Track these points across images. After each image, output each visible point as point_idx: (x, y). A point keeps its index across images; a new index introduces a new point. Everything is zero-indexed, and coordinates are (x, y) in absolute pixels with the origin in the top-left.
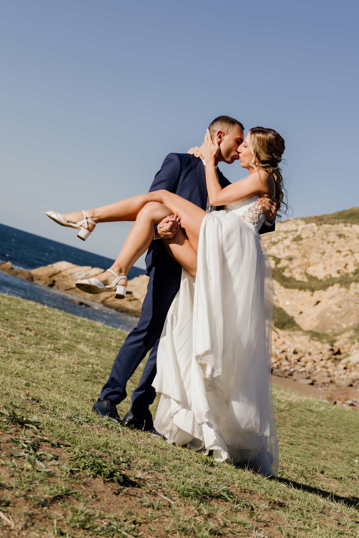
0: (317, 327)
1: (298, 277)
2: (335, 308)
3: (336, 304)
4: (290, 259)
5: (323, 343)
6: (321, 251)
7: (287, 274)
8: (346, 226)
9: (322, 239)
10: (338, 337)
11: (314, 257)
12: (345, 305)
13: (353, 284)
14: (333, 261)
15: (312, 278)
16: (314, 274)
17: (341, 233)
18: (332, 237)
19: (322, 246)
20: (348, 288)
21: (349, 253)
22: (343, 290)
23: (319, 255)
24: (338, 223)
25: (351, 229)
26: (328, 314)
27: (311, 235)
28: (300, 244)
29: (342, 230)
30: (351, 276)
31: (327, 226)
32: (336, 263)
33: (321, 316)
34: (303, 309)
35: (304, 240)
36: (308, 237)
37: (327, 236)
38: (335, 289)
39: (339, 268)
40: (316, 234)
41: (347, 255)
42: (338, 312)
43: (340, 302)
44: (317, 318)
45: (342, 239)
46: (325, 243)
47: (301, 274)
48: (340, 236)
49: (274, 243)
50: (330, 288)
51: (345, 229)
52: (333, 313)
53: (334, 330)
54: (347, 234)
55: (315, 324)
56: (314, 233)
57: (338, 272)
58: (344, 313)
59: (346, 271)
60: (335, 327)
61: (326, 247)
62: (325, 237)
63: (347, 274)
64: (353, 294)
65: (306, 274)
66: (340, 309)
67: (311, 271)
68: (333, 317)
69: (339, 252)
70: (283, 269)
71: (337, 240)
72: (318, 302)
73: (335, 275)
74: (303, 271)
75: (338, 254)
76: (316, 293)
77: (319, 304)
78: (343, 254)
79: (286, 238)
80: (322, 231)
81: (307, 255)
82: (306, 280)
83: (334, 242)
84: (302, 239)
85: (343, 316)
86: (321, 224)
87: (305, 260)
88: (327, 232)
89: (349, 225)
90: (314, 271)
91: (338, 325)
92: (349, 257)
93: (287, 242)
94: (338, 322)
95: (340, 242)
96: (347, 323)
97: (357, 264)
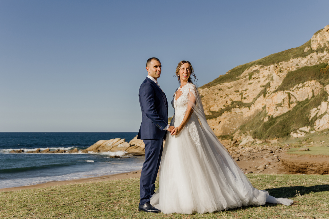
0: (223, 133)
1: (207, 114)
2: (228, 122)
3: (228, 121)
5: (228, 140)
6: (214, 99)
8: (221, 85)
9: (212, 94)
10: (234, 135)
11: (211, 103)
12: (232, 120)
13: (232, 109)
14: (220, 101)
15: (213, 112)
16: (214, 110)
17: (220, 88)
18: (216, 91)
19: (213, 97)
20: (231, 112)
21: (226, 96)
22: (229, 113)
23: (213, 101)
24: (217, 85)
25: (223, 85)
26: (226, 126)
27: (207, 93)
28: (203, 99)
29: (220, 87)
30: (230, 106)
31: (213, 87)
32: (222, 102)
33: (223, 128)
34: (214, 127)
35: (204, 97)
36: (206, 95)
37: (214, 91)
38: (225, 114)
39: (224, 104)
40: (209, 92)
41: (225, 97)
42: (230, 124)
43: (229, 119)
44: (222, 129)
45: (221, 91)
46: (214, 95)
47: (208, 112)
48: (220, 90)
50: (223, 114)
51: (221, 86)
52: (228, 125)
53: (231, 132)
54: (222, 88)
55: (221, 132)
56: (208, 92)
57: (224, 106)
58: (233, 123)
59: (227, 104)
60: (231, 131)
61: (215, 96)
62: (213, 92)
63: (228, 106)
64: (234, 114)
65: (210, 111)
66: (230, 122)
67: (212, 109)
68: (228, 126)
69: (221, 97)
71: (219, 92)
72: (220, 122)
73: (223, 108)
74: (208, 110)
75: (221, 98)
76: (218, 118)
77: (220, 123)
78: (224, 97)
80: (211, 90)
81: (208, 103)
82: (211, 114)
83: (218, 94)
84: (203, 96)
85: (233, 125)
86: (210, 87)
87: (208, 105)
88: (213, 90)
89: (222, 84)
90: (213, 109)
91: (232, 129)
92: (227, 98)
94: (231, 128)
95: (220, 93)
96: (236, 127)
97: (231, 100)
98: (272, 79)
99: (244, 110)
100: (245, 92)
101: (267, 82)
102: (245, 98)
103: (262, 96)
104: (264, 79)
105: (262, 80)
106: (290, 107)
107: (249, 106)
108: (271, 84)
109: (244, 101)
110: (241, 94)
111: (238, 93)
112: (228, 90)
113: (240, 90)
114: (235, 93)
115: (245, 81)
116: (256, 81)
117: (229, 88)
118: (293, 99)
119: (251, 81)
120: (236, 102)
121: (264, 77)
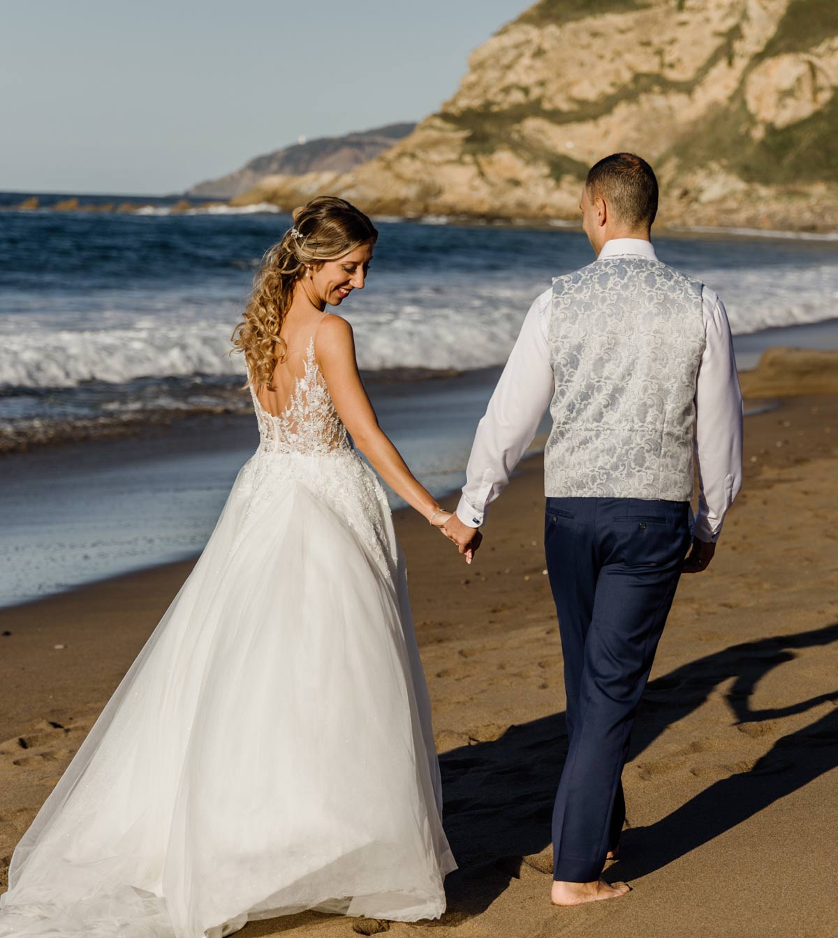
1: (564, 106)
2: (634, 135)
3: (633, 129)
4: (542, 84)
6: (578, 62)
7: (547, 106)
8: (595, 19)
9: (574, 45)
11: (572, 73)
12: (645, 127)
13: (641, 97)
14: (599, 71)
15: (583, 103)
16: (582, 97)
17: (594, 30)
18: (585, 38)
19: (575, 55)
20: (638, 103)
22: (634, 108)
23: (577, 68)
24: (583, 18)
25: (603, 22)
27: (556, 44)
28: (546, 60)
29: (593, 26)
30: (631, 86)
31: (571, 26)
32: (606, 74)
35: (549, 53)
36: (554, 48)
37: (577, 38)
38: (622, 110)
39: (610, 79)
40: (562, 41)
41: (612, 60)
42: (640, 139)
43: (637, 124)
45: (599, 38)
47: (565, 100)
48: (594, 35)
49: (509, 67)
50: (616, 109)
51: (596, 23)
52: (635, 141)
54: (602, 30)
56: (559, 40)
57: (613, 84)
59: (620, 81)
61: (584, 55)
62: (575, 41)
63: (625, 85)
64: (648, 109)
65: (571, 99)
66: (641, 135)
67: (576, 93)
69: (601, 57)
70: (539, 101)
71: (593, 41)
73: (610, 91)
74: (565, 96)
75: (601, 61)
76: (601, 121)
78: (608, 58)
79: (520, 55)
80: (567, 34)
81: (562, 73)
82: (576, 107)
83: (589, 46)
84: (545, 52)
87: (562, 80)
88: (575, 33)
89: (598, 16)
90: (579, 92)
92: (617, 61)
93: (526, 61)
95: (597, 43)
97: (630, 68)
98: (745, 16)
99: (677, 100)
100: (668, 48)
101: (731, 22)
102: (671, 66)
103: (722, 64)
104: (722, 12)
105: (715, 15)
106: (815, 100)
107: (687, 88)
108: (746, 29)
109: (672, 75)
110: (660, 53)
111: (650, 50)
112: (618, 37)
113: (656, 40)
114: (639, 49)
115: (668, 13)
116: (699, 17)
117: (622, 32)
118: (821, 80)
119: (684, 16)
120: (647, 75)
121: (719, 6)
